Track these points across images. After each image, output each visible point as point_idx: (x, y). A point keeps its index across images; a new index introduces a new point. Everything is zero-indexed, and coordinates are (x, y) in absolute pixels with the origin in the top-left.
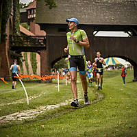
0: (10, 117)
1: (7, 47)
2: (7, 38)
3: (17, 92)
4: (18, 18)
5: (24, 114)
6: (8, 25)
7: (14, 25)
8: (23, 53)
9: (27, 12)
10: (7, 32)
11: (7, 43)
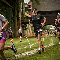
0: (23, 54)
1: (20, 22)
2: (20, 19)
3: (26, 42)
4: (24, 10)
5: (29, 53)
6: (20, 13)
7: (23, 13)
8: (27, 25)
9: (28, 7)
10: (20, 16)
11: (20, 21)
